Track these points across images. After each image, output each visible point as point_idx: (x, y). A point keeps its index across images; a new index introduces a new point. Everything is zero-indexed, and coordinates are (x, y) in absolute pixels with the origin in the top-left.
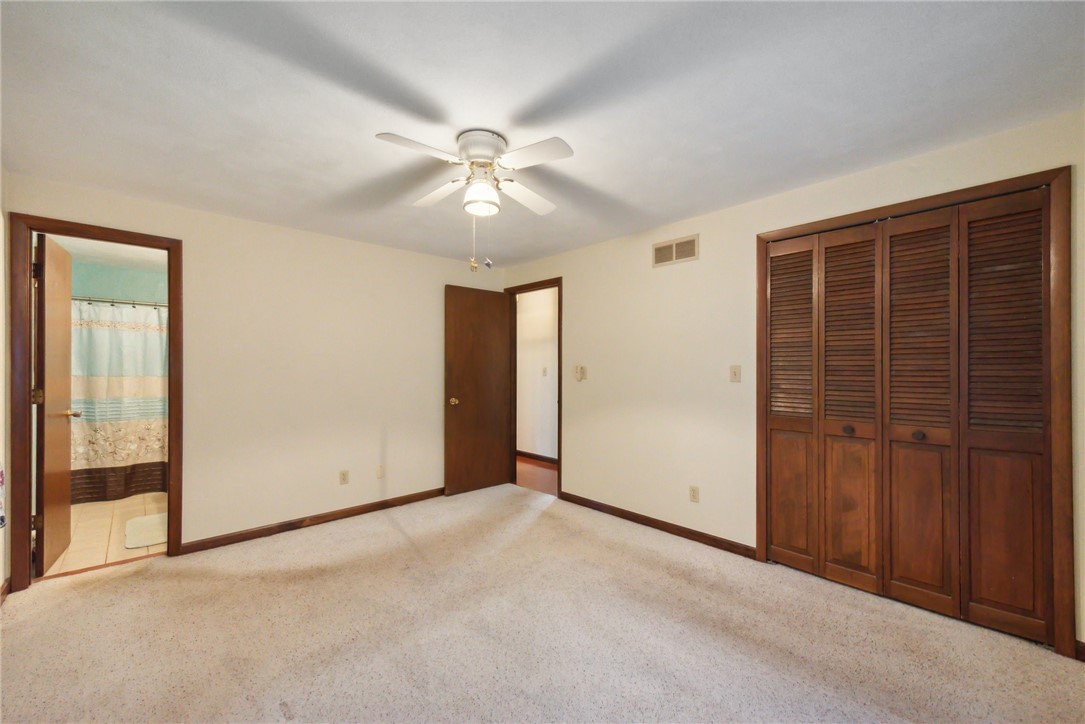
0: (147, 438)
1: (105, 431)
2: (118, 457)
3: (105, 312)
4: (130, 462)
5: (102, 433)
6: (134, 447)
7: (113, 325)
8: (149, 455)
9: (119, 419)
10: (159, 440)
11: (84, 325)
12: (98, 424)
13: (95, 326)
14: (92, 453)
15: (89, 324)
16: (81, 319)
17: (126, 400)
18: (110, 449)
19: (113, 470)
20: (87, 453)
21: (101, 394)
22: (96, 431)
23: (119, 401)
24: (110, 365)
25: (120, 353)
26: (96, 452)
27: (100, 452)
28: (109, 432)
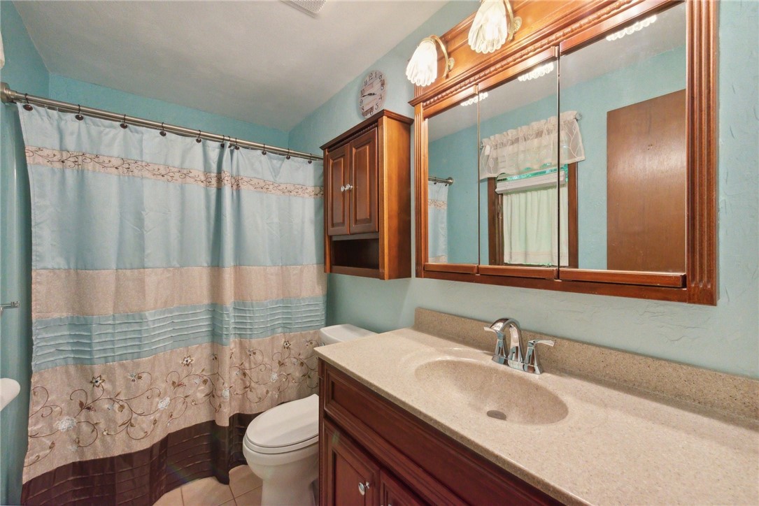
0: (185, 381)
1: (112, 382)
2: (136, 432)
3: (112, 138)
4: (159, 436)
5: (107, 386)
6: (163, 404)
7: (127, 165)
8: (189, 413)
9: (139, 355)
10: (205, 382)
11: (68, 163)
12: (98, 369)
13: (90, 166)
14: (85, 428)
15: (79, 159)
16: (62, 150)
17: (150, 316)
18: (121, 417)
19: (127, 458)
20: (77, 429)
21: (104, 306)
22: (93, 382)
23: (139, 319)
24: (121, 242)
25: (140, 221)
26: (94, 426)
27: (102, 426)
28: (120, 382)
